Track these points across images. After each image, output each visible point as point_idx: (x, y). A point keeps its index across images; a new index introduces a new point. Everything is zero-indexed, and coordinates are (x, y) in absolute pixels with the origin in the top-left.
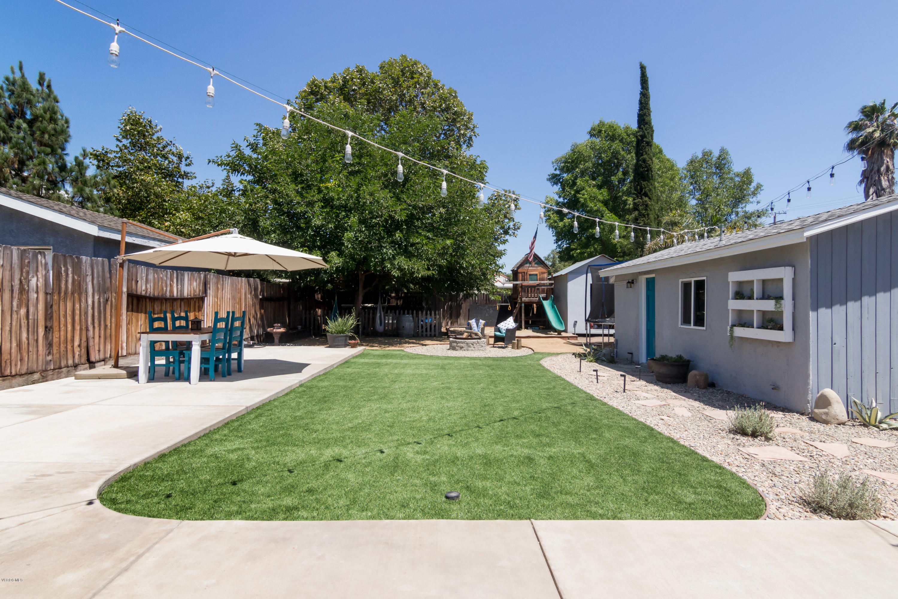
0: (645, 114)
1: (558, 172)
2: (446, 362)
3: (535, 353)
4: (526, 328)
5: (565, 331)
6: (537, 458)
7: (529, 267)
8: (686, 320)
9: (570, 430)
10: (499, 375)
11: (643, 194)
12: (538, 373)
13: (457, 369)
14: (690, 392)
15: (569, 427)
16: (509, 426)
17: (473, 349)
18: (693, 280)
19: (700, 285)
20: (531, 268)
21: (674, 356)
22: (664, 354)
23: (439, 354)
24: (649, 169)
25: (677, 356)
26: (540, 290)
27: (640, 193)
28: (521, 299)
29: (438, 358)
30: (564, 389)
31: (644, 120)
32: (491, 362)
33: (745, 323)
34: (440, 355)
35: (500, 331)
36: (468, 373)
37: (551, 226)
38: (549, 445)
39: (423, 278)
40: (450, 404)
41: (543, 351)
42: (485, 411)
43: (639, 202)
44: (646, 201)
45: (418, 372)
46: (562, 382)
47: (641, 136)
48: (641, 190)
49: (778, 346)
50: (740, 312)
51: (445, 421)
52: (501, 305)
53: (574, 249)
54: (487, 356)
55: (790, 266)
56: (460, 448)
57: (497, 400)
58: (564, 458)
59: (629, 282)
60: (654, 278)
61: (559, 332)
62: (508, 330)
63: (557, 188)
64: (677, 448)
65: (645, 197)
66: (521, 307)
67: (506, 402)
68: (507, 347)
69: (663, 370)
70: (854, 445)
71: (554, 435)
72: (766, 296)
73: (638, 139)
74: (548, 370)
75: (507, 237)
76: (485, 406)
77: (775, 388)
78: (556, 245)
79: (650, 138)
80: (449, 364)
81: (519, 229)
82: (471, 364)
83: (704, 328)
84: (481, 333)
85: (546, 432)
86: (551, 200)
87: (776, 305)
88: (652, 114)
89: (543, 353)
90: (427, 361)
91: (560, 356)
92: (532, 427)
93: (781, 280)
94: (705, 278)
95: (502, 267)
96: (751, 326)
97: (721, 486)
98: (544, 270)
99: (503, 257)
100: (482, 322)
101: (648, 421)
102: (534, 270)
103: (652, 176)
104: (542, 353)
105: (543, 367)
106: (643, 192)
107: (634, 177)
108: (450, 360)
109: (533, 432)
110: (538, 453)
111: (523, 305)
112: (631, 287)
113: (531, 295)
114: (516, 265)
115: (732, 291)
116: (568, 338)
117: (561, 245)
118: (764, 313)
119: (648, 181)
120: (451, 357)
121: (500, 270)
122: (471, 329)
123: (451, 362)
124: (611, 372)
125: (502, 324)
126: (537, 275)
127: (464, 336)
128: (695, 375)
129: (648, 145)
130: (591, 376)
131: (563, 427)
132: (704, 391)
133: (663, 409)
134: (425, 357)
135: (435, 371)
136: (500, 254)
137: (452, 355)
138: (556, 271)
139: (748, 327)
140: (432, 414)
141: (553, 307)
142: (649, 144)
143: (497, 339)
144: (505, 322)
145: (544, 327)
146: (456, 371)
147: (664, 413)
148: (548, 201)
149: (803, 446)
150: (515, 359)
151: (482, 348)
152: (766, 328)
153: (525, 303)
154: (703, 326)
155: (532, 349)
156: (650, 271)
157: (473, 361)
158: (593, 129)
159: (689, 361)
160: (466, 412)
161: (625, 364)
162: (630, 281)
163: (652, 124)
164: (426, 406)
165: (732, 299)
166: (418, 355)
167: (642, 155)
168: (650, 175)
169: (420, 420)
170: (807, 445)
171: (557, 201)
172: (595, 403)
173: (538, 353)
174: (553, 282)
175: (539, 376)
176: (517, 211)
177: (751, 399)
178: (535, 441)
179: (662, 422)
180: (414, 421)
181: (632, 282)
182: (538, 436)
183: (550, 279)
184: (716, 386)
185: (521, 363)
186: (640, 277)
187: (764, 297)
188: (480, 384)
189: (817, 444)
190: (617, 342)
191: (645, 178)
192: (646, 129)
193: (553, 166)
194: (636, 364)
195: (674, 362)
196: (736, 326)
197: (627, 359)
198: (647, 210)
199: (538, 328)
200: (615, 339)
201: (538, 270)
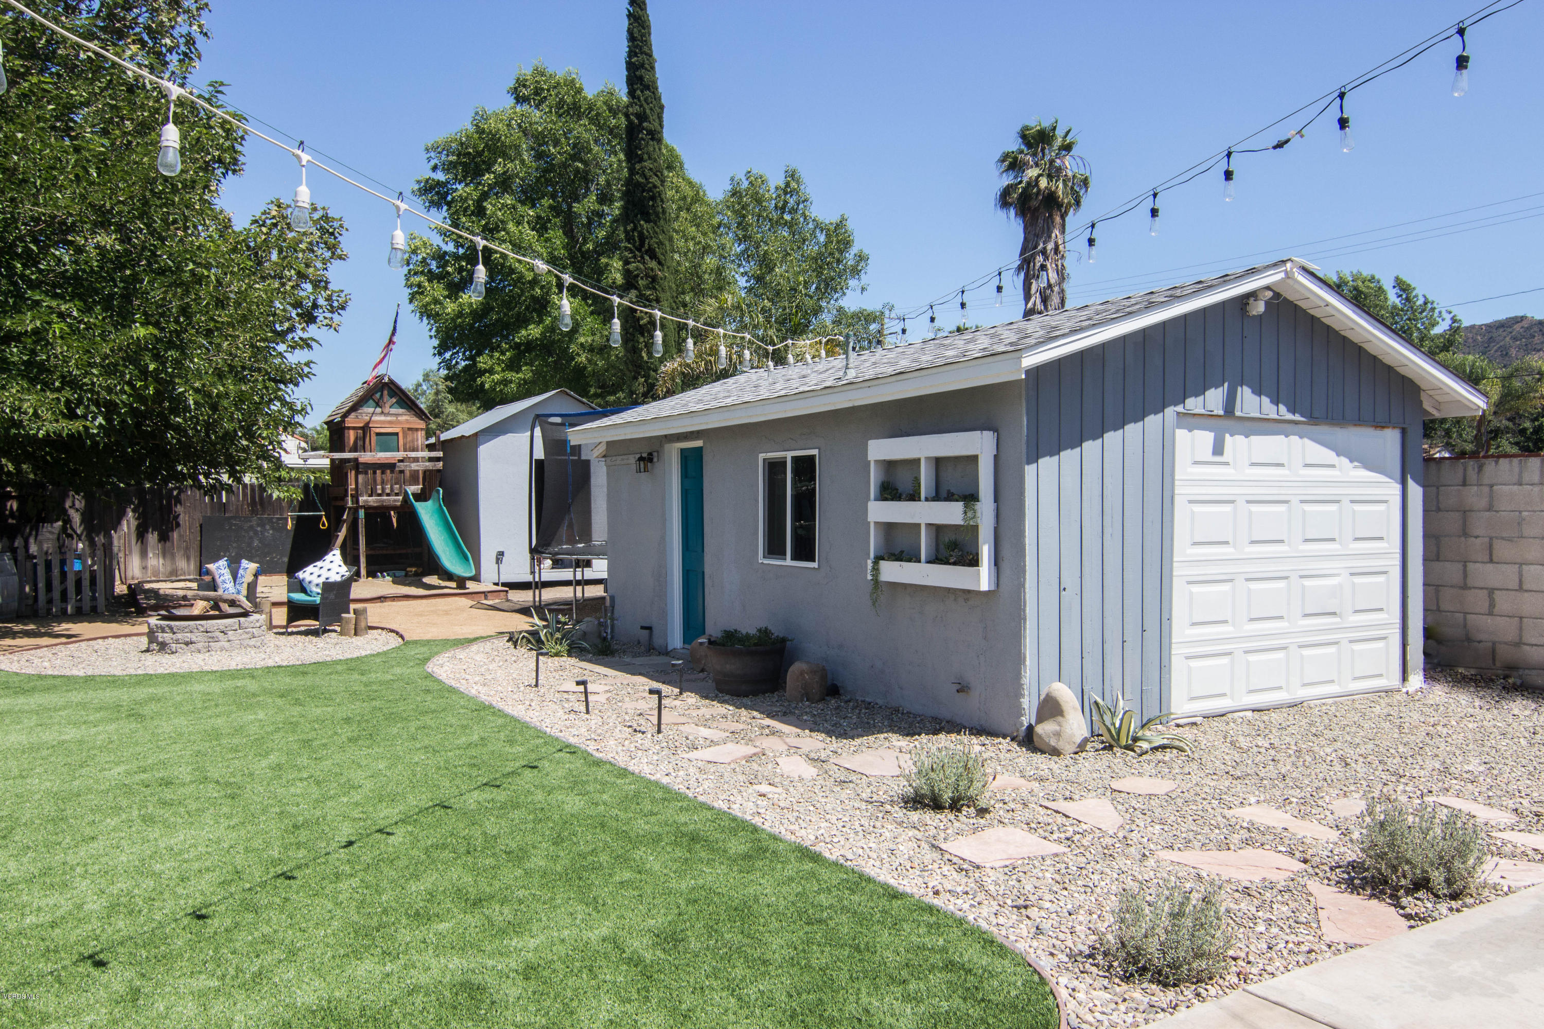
0: (642, 66)
1: (440, 176)
2: (142, 693)
3: (406, 643)
4: (371, 574)
5: (476, 578)
6: (490, 980)
7: (374, 413)
8: (775, 548)
9: (559, 868)
10: (321, 721)
11: (647, 252)
12: (431, 702)
13: (183, 713)
14: (793, 713)
15: (555, 859)
16: (385, 884)
17: (227, 645)
18: (789, 455)
19: (805, 467)
20: (382, 418)
21: (753, 631)
22: (731, 628)
23: (116, 669)
24: (656, 196)
25: (760, 630)
26: (408, 474)
27: (639, 250)
28: (356, 498)
29: (114, 681)
30: (511, 742)
31: (641, 79)
32: (286, 681)
33: (902, 552)
34: (118, 672)
35: (304, 590)
36: (220, 721)
37: (426, 312)
38: (516, 928)
39: (55, 442)
40: (178, 839)
41: (428, 637)
42: (299, 845)
43: (637, 268)
44: (652, 269)
45: (49, 736)
46: (500, 721)
47: (637, 116)
48: (642, 244)
49: (966, 600)
50: (889, 529)
51: (170, 904)
52: (299, 517)
53: (486, 371)
54: (271, 663)
55: (989, 429)
56: (240, 996)
57: (329, 804)
58: (566, 960)
59: (641, 459)
60: (699, 450)
61: (461, 582)
62: (328, 587)
63: (439, 218)
64: (824, 874)
65: (651, 258)
66: (356, 520)
67: (357, 804)
68: (325, 631)
69: (733, 666)
70: (1120, 797)
71: (521, 893)
72: (944, 494)
73: (630, 123)
74: (452, 690)
75: (313, 331)
76: (296, 827)
77: (963, 689)
78: (438, 359)
79: (656, 124)
80: (153, 699)
81: (343, 308)
82: (225, 693)
83: (815, 565)
84: (248, 598)
85: (497, 884)
86: (425, 245)
87: (965, 513)
88: (657, 65)
89: (428, 641)
90: (76, 697)
91: (474, 647)
92: (454, 873)
93: (974, 459)
94: (815, 452)
95: (303, 411)
96: (914, 557)
97: (952, 963)
98: (415, 423)
99: (305, 384)
100: (249, 567)
101: (734, 806)
102: (390, 422)
103: (664, 212)
104: (427, 643)
105: (439, 681)
106: (646, 247)
107: (624, 208)
108: (155, 685)
109: (459, 893)
110: (490, 963)
111: (362, 513)
112: (646, 470)
113: (383, 489)
114: (338, 408)
115: (875, 483)
116: (485, 594)
117: (451, 360)
118: (938, 530)
119: (655, 223)
120: (158, 676)
121: (299, 418)
122: (214, 588)
123: (160, 691)
124: (610, 681)
125: (310, 569)
126: (397, 434)
127: (196, 611)
128: (802, 673)
129: (653, 139)
130: (565, 695)
131: (537, 861)
132: (820, 706)
133: (755, 766)
134: (69, 682)
135: (112, 727)
136: (294, 376)
137: (161, 670)
138: (445, 427)
139: (909, 560)
140: (122, 885)
141: (442, 518)
142: (656, 136)
143: (297, 611)
144: (319, 564)
145: (420, 570)
146: (183, 721)
147: (760, 777)
148: (417, 248)
149: (1042, 815)
150: (355, 665)
151: (252, 642)
152: (946, 562)
153: (367, 509)
154: (812, 560)
155: (397, 633)
156: (692, 433)
157: (229, 684)
158: (521, 83)
159: (783, 641)
160: (239, 861)
161: (635, 656)
162: (645, 455)
163: (660, 90)
164: (96, 858)
165: (876, 500)
166: (40, 677)
167: (641, 160)
169: (78, 915)
170: (1049, 812)
171: (440, 249)
172: (600, 773)
173: (415, 642)
174: (441, 454)
175: (433, 712)
176: (336, 263)
177: (915, 716)
178: (473, 920)
179: (763, 803)
180: (53, 925)
181: (650, 458)
182: (478, 903)
183: (431, 447)
184: (842, 691)
185: (373, 675)
186: (667, 447)
187: (940, 495)
188: (267, 754)
189: (1062, 805)
190: (612, 598)
191: (648, 214)
192: (646, 100)
193: (429, 160)
194: (660, 654)
195: (755, 645)
196: (883, 559)
197: (639, 642)
198: (654, 288)
199: (403, 573)
200: (606, 591)
201: (399, 422)
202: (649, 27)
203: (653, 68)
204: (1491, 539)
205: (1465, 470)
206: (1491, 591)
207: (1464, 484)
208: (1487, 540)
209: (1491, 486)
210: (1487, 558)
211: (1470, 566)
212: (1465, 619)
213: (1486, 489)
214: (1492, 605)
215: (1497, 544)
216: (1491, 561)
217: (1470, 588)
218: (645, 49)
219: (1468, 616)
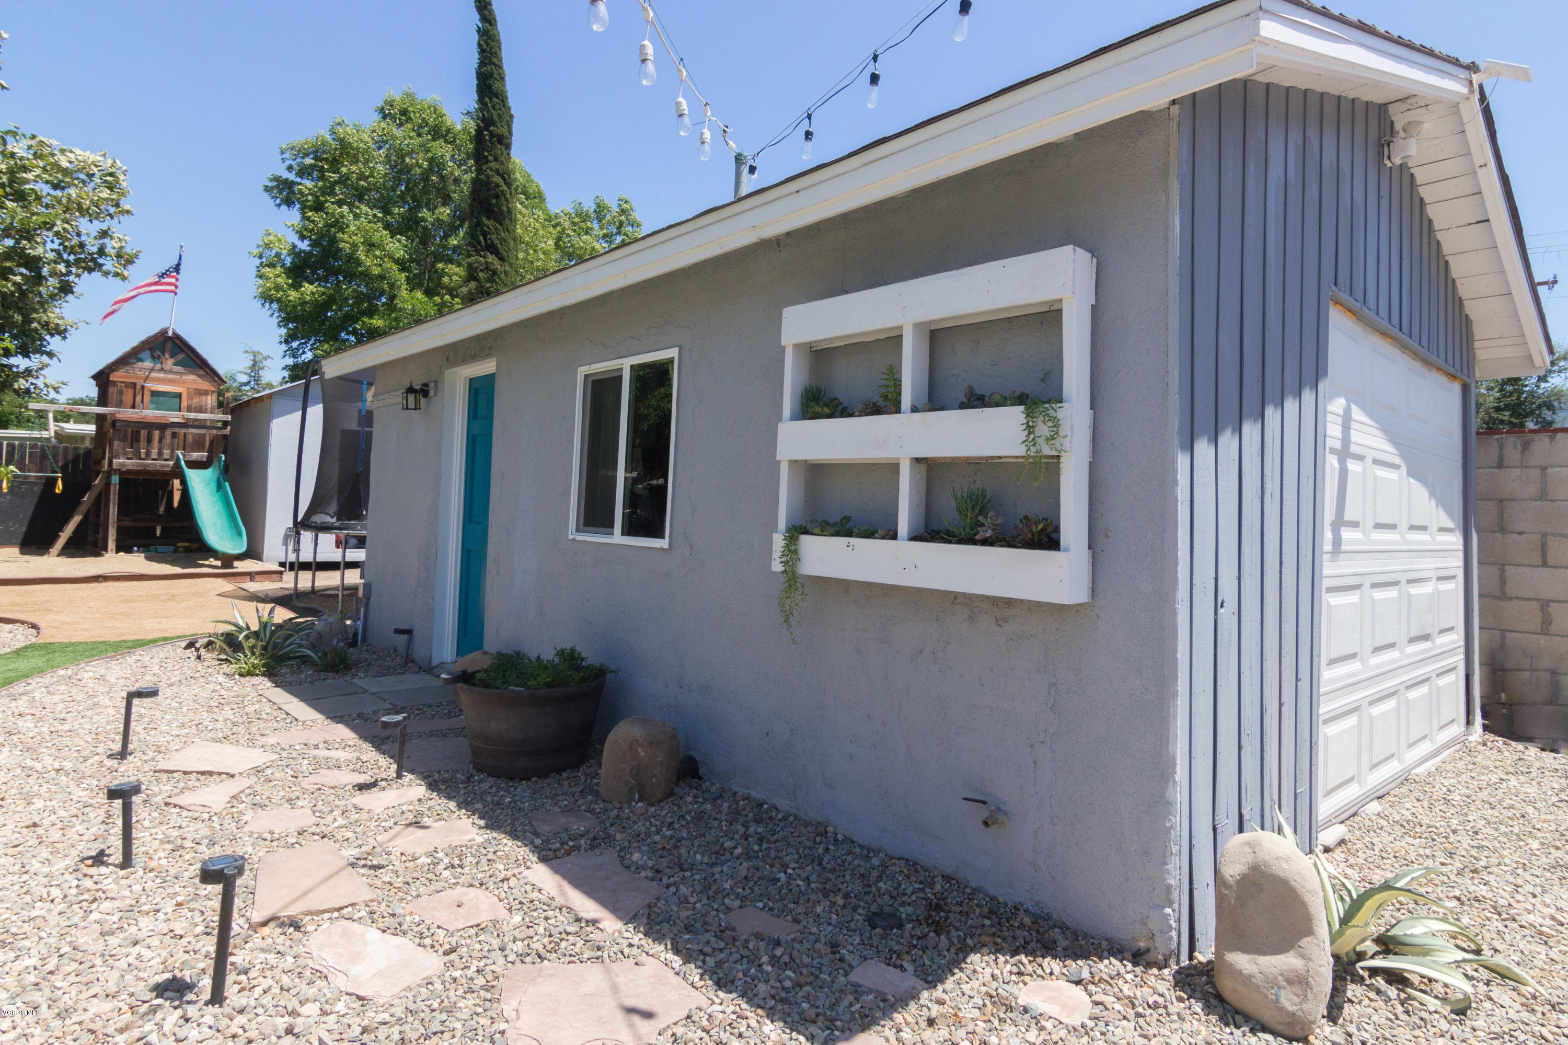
0: (492, 76)
1: (292, 177)
4: (124, 547)
7: (152, 370)
8: (596, 513)
11: (488, 247)
14: (612, 841)
18: (626, 365)
19: (654, 380)
20: (162, 375)
25: (561, 653)
26: (190, 439)
27: (481, 244)
28: (112, 462)
31: (491, 87)
33: (848, 519)
44: (493, 263)
48: (484, 239)
49: (1000, 621)
50: (822, 473)
59: (410, 390)
60: (489, 379)
61: (226, 560)
63: (293, 216)
65: (492, 253)
66: (108, 485)
77: (990, 814)
79: (505, 130)
83: (663, 543)
86: (280, 240)
87: (1030, 429)
94: (674, 353)
98: (205, 385)
102: (170, 380)
106: (488, 242)
111: (115, 479)
112: (417, 407)
113: (148, 452)
115: (793, 385)
116: (251, 576)
117: (298, 349)
118: (930, 473)
119: (499, 221)
126: (179, 396)
128: (632, 746)
129: (500, 144)
132: (666, 811)
139: (870, 535)
141: (220, 487)
145: (182, 547)
148: (271, 243)
152: (963, 537)
153: (121, 473)
154: (659, 534)
156: (480, 339)
159: (600, 673)
161: (380, 673)
162: (417, 387)
165: (793, 418)
167: (489, 163)
168: (505, 209)
171: (294, 246)
174: (229, 417)
181: (424, 391)
183: (220, 409)
184: (704, 774)
186: (449, 373)
187: (951, 396)
190: (367, 586)
191: (492, 212)
192: (493, 107)
193: (284, 160)
194: (421, 669)
195: (548, 685)
196: (807, 532)
197: (396, 650)
198: (494, 281)
199: (171, 548)
200: (362, 577)
201: (184, 382)
202: (499, 42)
203: (503, 79)
204: (1544, 535)
205: (1501, 447)
206: (1545, 605)
207: (1500, 465)
208: (1538, 537)
209: (1544, 469)
210: (1538, 560)
211: (1511, 571)
212: (1503, 638)
213: (1535, 473)
214: (1547, 621)
215: (1552, 543)
216: (1545, 564)
217: (1511, 599)
218: (494, 60)
219: (1508, 635)
